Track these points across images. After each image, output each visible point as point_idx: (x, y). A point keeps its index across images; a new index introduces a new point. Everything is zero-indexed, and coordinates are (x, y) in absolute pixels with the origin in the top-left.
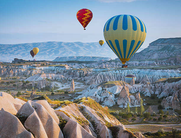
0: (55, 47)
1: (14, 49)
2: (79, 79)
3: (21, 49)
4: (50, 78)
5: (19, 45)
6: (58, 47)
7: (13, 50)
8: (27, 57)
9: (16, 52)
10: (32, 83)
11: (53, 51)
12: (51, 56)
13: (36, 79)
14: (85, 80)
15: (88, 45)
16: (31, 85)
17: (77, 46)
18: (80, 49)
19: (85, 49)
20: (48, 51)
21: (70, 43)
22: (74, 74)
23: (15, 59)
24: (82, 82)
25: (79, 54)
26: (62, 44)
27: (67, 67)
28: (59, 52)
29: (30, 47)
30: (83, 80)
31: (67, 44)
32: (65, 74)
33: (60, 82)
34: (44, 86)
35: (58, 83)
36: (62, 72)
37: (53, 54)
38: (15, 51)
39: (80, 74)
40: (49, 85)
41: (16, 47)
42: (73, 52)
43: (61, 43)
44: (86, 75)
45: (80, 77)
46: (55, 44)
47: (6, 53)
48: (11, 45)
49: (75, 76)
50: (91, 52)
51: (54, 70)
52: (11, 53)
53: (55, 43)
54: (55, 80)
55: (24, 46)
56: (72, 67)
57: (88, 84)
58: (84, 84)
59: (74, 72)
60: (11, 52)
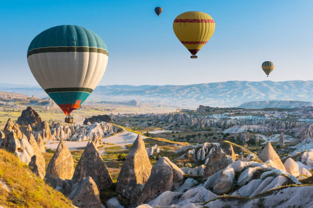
0: (238, 87)
1: (186, 91)
2: (286, 131)
3: (194, 90)
4: (252, 130)
5: (193, 86)
6: (240, 88)
7: (185, 93)
8: (203, 101)
9: (189, 95)
10: (233, 136)
11: (236, 92)
12: (233, 99)
13: (236, 131)
14: (292, 133)
15: (280, 84)
16: (233, 137)
17: (265, 85)
18: (269, 89)
19: (276, 90)
20: (229, 92)
21: (256, 82)
22: (278, 125)
23: (200, 106)
24: (290, 134)
25: (270, 96)
26: (247, 84)
27: (267, 116)
28: (243, 94)
29: (206, 88)
30: (290, 132)
31: (253, 84)
32: (267, 125)
33: (264, 134)
34: (248, 139)
35: (262, 136)
36: (264, 123)
37: (236, 96)
38: (187, 93)
39: (286, 125)
40: (253, 138)
41: (189, 89)
42: (260, 93)
43: (245, 82)
44: (293, 126)
45: (286, 128)
46: (238, 85)
47: (177, 97)
48: (182, 86)
49: (280, 127)
50: (285, 94)
51: (252, 120)
52: (183, 97)
53: (237, 83)
54: (259, 132)
55: (199, 88)
56: (272, 116)
57: (298, 137)
58: (293, 137)
59: (279, 122)
60: (183, 95)
